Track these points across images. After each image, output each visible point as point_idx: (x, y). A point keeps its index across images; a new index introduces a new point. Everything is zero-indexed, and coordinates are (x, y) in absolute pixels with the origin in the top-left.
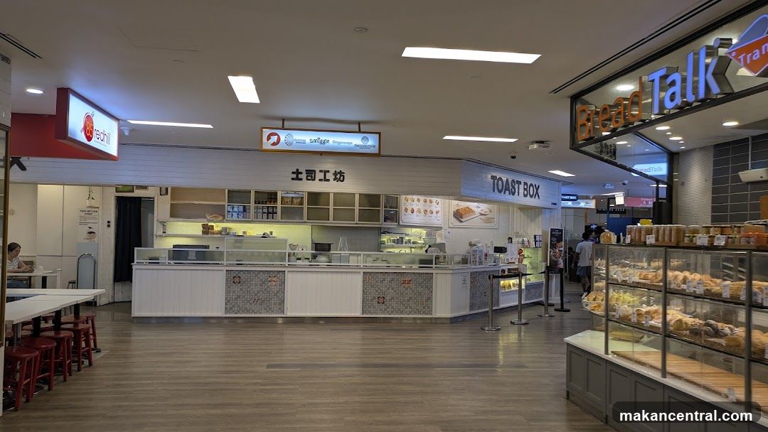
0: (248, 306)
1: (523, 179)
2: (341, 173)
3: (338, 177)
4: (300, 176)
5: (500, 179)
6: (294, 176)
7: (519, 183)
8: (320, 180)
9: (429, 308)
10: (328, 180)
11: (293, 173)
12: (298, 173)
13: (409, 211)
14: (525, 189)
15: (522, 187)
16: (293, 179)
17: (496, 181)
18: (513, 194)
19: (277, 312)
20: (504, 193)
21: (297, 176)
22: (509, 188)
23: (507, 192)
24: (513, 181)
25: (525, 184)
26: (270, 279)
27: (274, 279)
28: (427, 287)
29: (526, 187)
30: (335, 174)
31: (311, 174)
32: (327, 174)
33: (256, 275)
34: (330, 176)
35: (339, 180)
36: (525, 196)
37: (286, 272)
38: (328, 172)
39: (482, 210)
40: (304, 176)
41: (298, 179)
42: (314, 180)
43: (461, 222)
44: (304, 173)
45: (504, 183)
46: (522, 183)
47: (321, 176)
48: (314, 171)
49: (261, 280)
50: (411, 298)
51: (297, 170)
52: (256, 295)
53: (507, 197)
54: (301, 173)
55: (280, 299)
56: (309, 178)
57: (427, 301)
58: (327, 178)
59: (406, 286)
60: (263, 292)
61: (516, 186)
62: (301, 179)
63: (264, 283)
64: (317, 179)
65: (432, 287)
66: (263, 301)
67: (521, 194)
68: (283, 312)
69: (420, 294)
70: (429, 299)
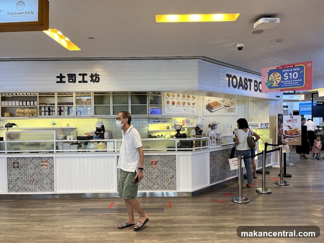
0: (26, 186)
1: (254, 78)
2: (96, 75)
3: (94, 78)
4: (63, 80)
5: (235, 77)
6: (59, 80)
7: (250, 81)
8: (80, 82)
9: (173, 184)
10: (86, 82)
11: (58, 77)
12: (61, 77)
13: (171, 103)
14: (255, 86)
15: (253, 84)
16: (57, 82)
17: (231, 79)
18: (246, 89)
19: (49, 190)
20: (239, 88)
21: (61, 80)
22: (243, 85)
23: (241, 88)
24: (245, 79)
25: (256, 81)
26: (42, 164)
27: (46, 164)
28: (171, 167)
29: (256, 84)
30: (92, 76)
31: (72, 78)
32: (85, 77)
33: (31, 161)
34: (88, 78)
35: (94, 81)
36: (256, 90)
37: (54, 158)
38: (86, 75)
39: (226, 103)
40: (66, 79)
41: (61, 82)
42: (75, 82)
43: (212, 112)
44: (67, 76)
45: (238, 80)
46: (253, 81)
47: (79, 78)
48: (75, 75)
49: (35, 165)
50: (158, 176)
51: (61, 74)
52: (31, 176)
53: (240, 91)
54: (64, 77)
55: (51, 180)
56: (71, 81)
57: (171, 178)
58: (85, 80)
59: (154, 166)
60: (37, 175)
61: (248, 83)
62: (64, 82)
63: (37, 167)
64: (77, 81)
65: (175, 166)
66: (37, 182)
67: (253, 89)
68: (53, 190)
69: (165, 173)
70: (174, 177)
